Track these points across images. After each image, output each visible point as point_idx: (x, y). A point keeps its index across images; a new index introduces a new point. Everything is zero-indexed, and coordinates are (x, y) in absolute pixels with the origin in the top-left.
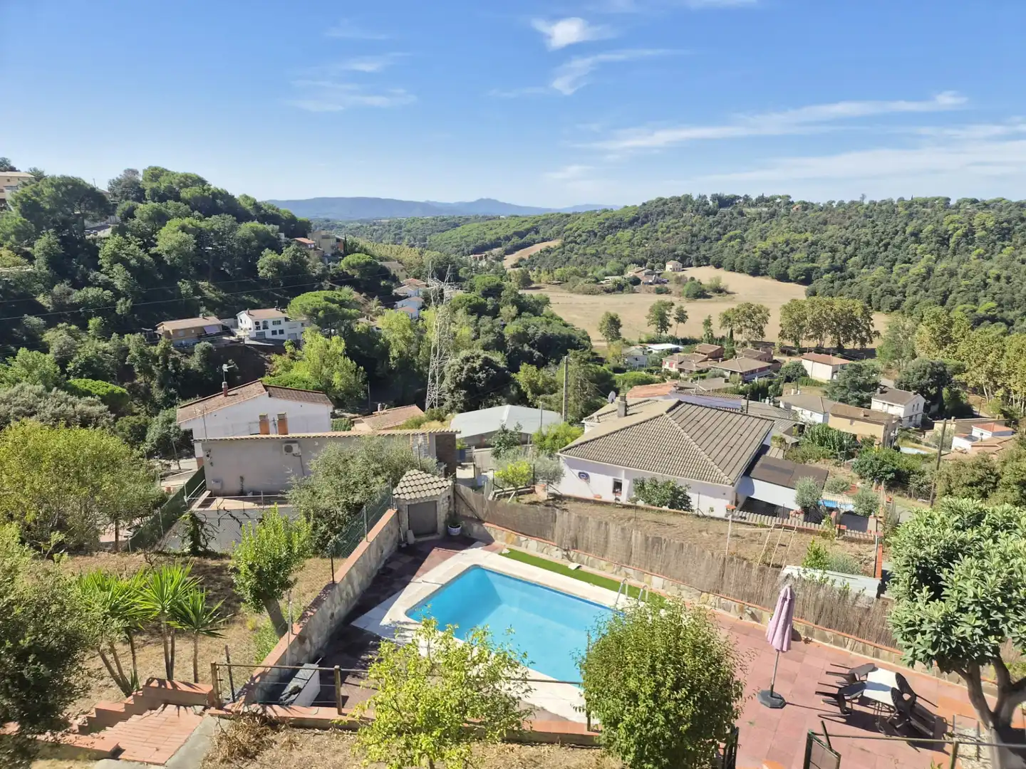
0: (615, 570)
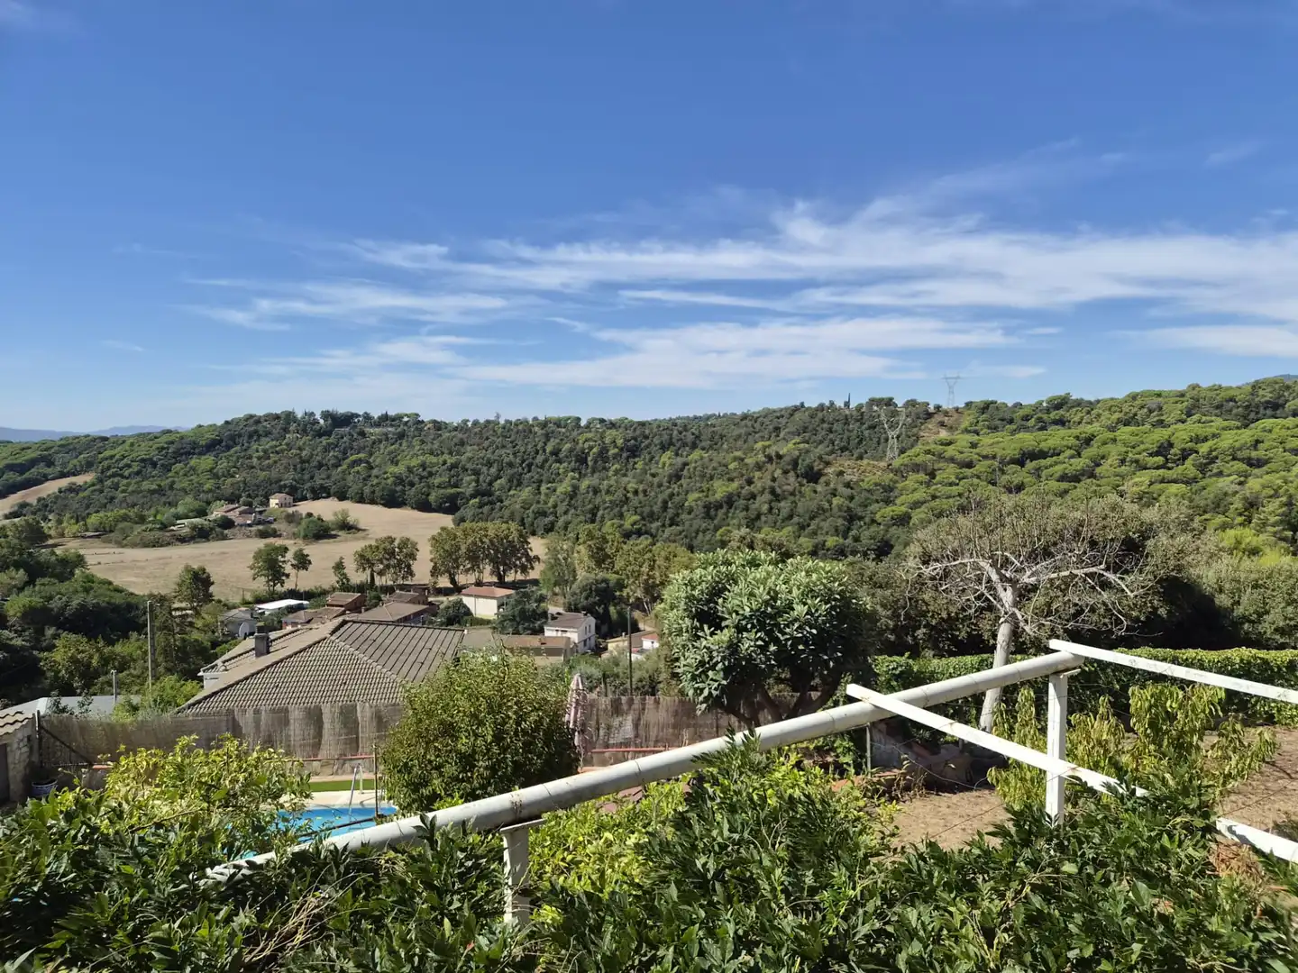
0: (335, 767)
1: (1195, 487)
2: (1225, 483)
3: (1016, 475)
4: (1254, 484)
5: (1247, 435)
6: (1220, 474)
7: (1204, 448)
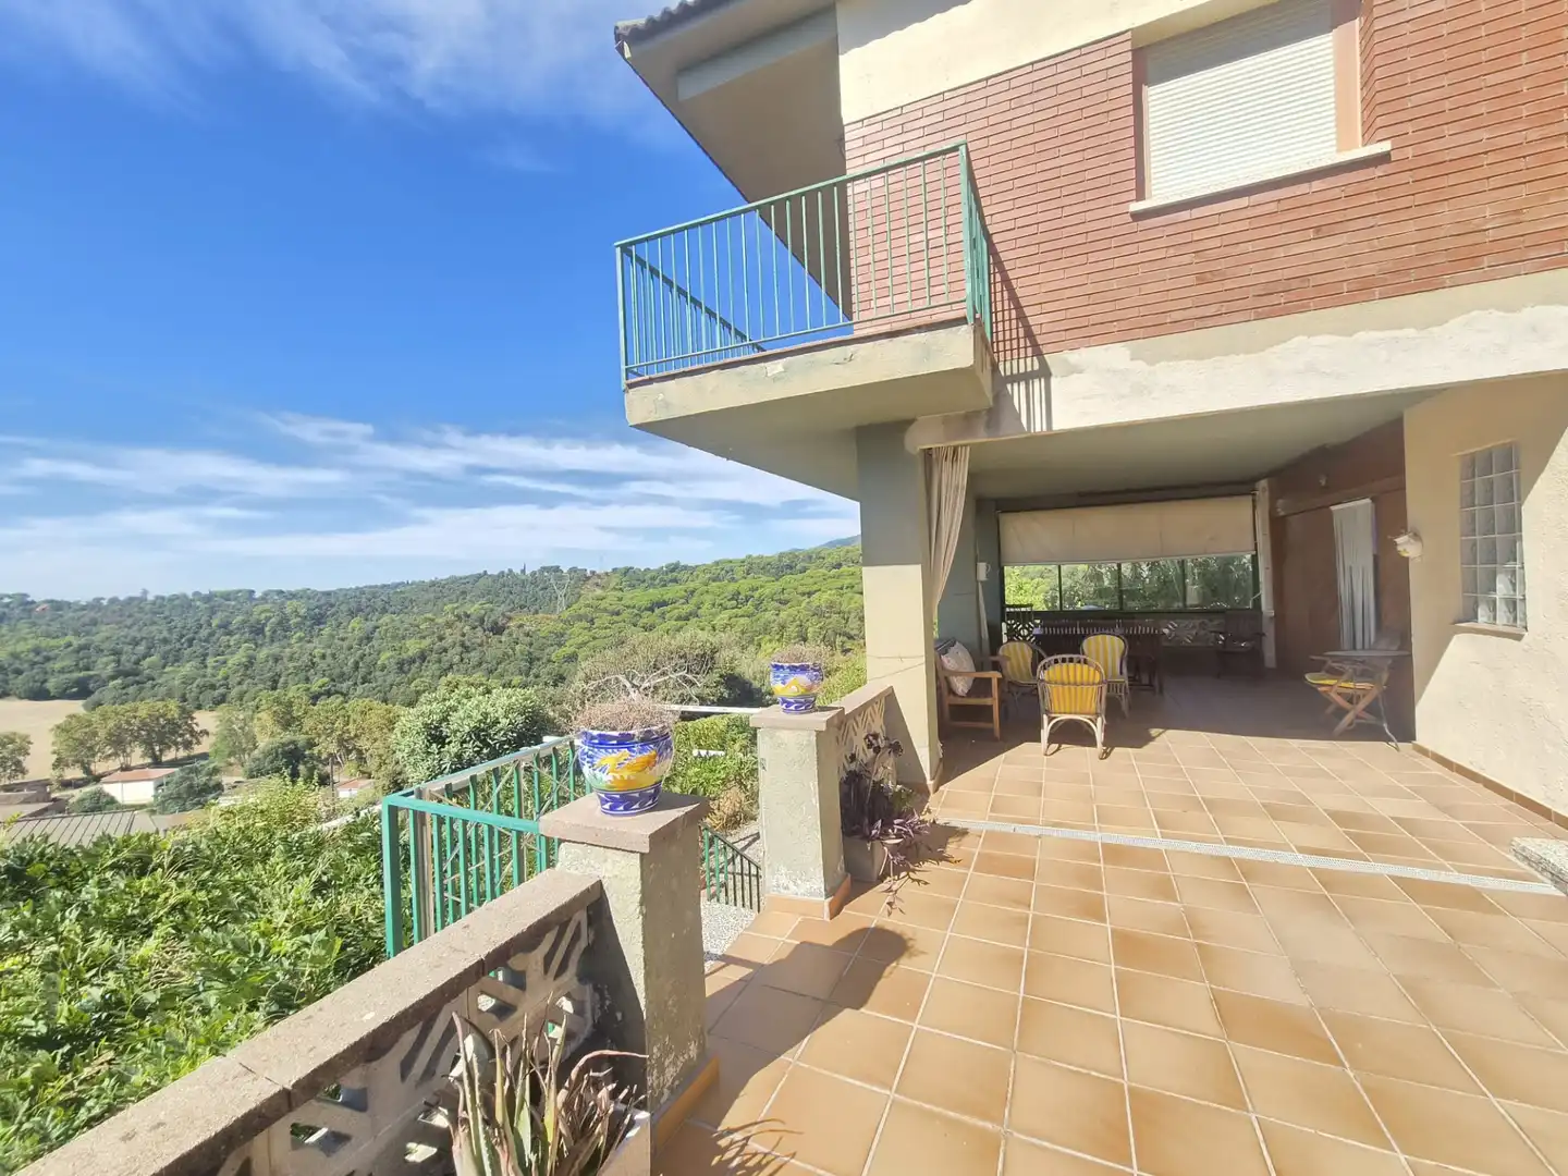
1: (754, 618)
2: (769, 616)
3: (647, 618)
4: (783, 615)
5: (777, 586)
6: (766, 610)
7: (756, 594)
